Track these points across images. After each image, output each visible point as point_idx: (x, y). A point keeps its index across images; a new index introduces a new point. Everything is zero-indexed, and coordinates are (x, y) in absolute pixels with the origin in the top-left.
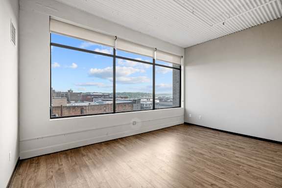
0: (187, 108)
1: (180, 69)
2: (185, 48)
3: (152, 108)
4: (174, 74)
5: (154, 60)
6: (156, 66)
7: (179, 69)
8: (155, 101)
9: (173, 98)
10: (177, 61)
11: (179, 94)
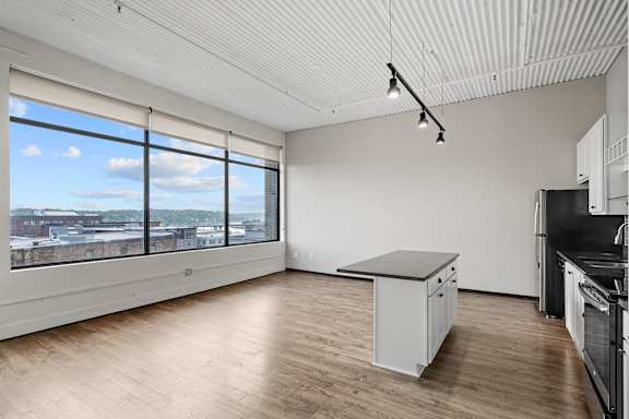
0: (291, 241)
1: (278, 171)
2: (286, 133)
3: (223, 243)
4: (267, 178)
5: (227, 153)
6: (230, 164)
7: (275, 170)
8: (230, 229)
9: (266, 225)
10: (271, 155)
11: (275, 216)
